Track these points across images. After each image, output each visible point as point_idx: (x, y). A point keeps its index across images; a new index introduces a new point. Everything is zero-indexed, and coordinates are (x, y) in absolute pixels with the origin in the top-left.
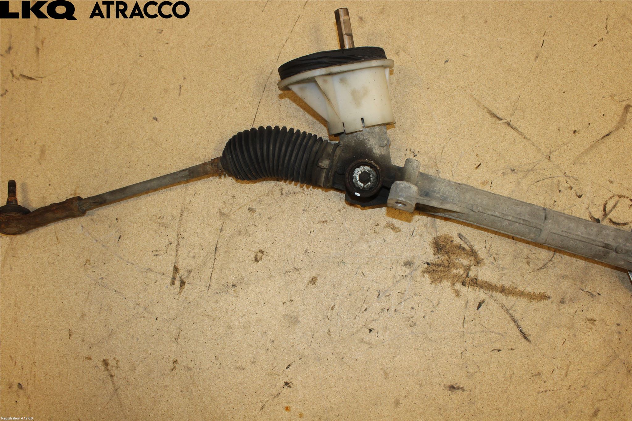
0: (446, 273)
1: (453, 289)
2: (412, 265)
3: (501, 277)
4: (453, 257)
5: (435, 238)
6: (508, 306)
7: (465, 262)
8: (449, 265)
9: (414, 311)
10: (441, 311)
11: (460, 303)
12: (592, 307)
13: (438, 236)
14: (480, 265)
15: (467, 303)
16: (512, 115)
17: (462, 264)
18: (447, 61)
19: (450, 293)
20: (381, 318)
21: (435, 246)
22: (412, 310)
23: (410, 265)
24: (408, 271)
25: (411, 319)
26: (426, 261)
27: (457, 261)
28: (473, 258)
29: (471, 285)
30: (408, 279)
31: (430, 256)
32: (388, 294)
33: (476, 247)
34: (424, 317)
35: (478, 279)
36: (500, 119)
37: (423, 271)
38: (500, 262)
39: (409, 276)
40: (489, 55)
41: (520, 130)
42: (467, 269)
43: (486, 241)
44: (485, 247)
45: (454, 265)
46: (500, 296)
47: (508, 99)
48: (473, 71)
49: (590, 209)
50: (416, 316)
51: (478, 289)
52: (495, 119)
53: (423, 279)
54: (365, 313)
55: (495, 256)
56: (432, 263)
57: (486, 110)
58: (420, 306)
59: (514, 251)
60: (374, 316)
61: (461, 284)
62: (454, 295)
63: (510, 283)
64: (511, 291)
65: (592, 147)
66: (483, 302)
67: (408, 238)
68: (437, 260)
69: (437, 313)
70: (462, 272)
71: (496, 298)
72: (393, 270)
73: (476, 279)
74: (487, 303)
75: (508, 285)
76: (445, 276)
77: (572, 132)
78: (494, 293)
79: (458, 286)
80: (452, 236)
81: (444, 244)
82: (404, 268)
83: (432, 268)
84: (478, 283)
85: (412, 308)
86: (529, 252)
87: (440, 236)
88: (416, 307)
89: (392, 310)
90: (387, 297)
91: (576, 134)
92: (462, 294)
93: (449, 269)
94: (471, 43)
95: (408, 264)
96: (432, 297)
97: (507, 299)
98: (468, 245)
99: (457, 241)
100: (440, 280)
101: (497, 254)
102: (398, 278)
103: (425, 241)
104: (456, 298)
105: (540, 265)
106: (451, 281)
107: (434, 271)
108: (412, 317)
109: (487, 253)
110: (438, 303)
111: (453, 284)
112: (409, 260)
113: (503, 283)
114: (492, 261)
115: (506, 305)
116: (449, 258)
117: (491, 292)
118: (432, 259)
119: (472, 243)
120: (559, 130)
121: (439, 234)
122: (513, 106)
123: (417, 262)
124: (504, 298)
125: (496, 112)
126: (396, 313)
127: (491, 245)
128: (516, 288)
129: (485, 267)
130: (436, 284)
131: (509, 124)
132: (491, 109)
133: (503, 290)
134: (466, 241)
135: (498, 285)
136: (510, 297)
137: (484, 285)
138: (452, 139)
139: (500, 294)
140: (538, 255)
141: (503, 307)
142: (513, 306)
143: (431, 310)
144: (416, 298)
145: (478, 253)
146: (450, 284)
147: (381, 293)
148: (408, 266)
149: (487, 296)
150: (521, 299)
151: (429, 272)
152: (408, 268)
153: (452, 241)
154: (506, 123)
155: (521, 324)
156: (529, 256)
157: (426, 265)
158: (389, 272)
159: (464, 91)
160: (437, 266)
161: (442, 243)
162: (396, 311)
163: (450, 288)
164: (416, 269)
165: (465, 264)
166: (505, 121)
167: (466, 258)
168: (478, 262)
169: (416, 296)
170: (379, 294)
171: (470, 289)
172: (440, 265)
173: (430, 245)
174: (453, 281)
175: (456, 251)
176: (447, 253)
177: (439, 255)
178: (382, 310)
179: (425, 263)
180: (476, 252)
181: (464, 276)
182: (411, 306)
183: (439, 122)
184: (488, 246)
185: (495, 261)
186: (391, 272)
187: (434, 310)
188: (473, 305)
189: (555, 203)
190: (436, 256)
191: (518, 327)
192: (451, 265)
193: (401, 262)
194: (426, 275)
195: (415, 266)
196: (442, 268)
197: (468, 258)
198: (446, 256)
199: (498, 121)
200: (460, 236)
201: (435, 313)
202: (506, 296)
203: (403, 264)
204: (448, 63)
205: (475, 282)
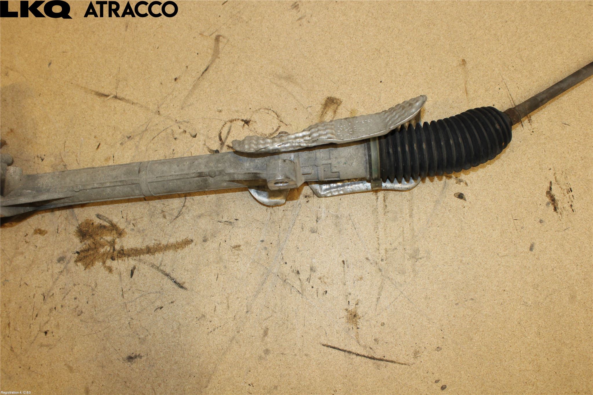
0: (95, 255)
1: (105, 267)
2: (64, 259)
3: (144, 239)
4: (98, 238)
5: (77, 227)
6: (157, 263)
7: (109, 238)
8: (96, 246)
9: (77, 301)
10: (100, 291)
11: (115, 277)
12: (234, 235)
13: (80, 223)
14: (122, 236)
15: (120, 274)
16: (117, 88)
17: (107, 241)
18: (50, 64)
19: (103, 272)
20: (52, 318)
21: (79, 234)
22: (76, 300)
23: (63, 260)
24: (63, 267)
25: (77, 309)
26: (75, 250)
27: (102, 240)
28: (114, 232)
29: (120, 257)
30: (65, 273)
31: (77, 244)
32: (52, 294)
33: (115, 220)
34: (87, 303)
35: (124, 249)
36: (107, 96)
37: (75, 261)
38: (139, 226)
39: (65, 270)
40: (85, 42)
41: (127, 98)
42: (112, 244)
43: (121, 212)
44: (123, 217)
45: (100, 245)
46: (147, 257)
47: (110, 75)
48: (75, 62)
49: (207, 144)
50: (80, 305)
51: (126, 258)
52: (102, 98)
53: (77, 268)
54: (37, 318)
55: (134, 222)
56: (81, 251)
57: (93, 93)
58: (81, 294)
59: (148, 211)
60: (46, 319)
61: (111, 260)
62: (107, 272)
63: (153, 241)
64: (156, 248)
65: (195, 87)
66: (134, 268)
67: (55, 236)
68: (84, 246)
69: (97, 295)
70: (108, 249)
71: (144, 261)
72: (50, 271)
73: (123, 250)
74: (138, 268)
75: (151, 244)
76: (95, 258)
77: (173, 81)
78: (142, 256)
79: (109, 262)
80: (91, 219)
81: (86, 229)
82: (59, 265)
83: (83, 254)
84: (125, 253)
85: (75, 299)
86: (162, 206)
87: (81, 224)
88: (78, 296)
89: (59, 306)
90: (52, 297)
91: (178, 80)
92: (114, 269)
93: (97, 251)
94: (67, 38)
95: (61, 260)
96: (90, 281)
97: (154, 258)
98: (107, 222)
99: (97, 221)
100: (92, 263)
101: (134, 220)
102: (57, 276)
103: (70, 233)
104: (110, 275)
105: (176, 214)
106: (101, 261)
107: (84, 257)
108: (77, 307)
109: (126, 222)
110: (96, 285)
111: (104, 263)
112: (61, 255)
113: (147, 244)
114: (132, 228)
115: (155, 263)
116: (95, 240)
117: (138, 257)
118: (80, 247)
119: (110, 218)
120: (161, 83)
121: (80, 222)
122: (116, 80)
123: (69, 255)
124: (152, 257)
125: (102, 91)
126: (62, 308)
127: (127, 213)
128: (160, 244)
129: (127, 236)
130: (89, 268)
131: (116, 97)
132: (97, 90)
133: (149, 251)
134: (105, 218)
135: (144, 248)
136: (157, 255)
137: (130, 253)
138: (71, 131)
139: (148, 255)
140: (171, 205)
141: (153, 266)
142: (162, 261)
143: (91, 294)
144: (76, 288)
145: (118, 225)
146: (101, 263)
147: (46, 295)
148: (62, 262)
149: (137, 262)
150: (167, 253)
151: (81, 260)
152: (62, 263)
153: (93, 224)
154: (113, 97)
155: (173, 275)
156: (164, 210)
157: (77, 255)
158: (47, 273)
159: (71, 85)
160: (86, 252)
161: (84, 229)
162: (62, 306)
163: (103, 267)
164: (69, 262)
165: (109, 240)
166: (112, 96)
167: (109, 234)
168: (120, 234)
169: (76, 286)
170: (44, 297)
171: (120, 261)
172: (88, 250)
173: (75, 235)
174: (103, 259)
175: (98, 231)
176: (91, 236)
177: (86, 241)
178: (51, 310)
179: (75, 253)
180: (115, 225)
181: (112, 251)
182: (73, 297)
183: (56, 121)
184: (125, 215)
185: (135, 226)
186: (49, 272)
187: (94, 292)
188: (126, 275)
189: (174, 151)
190: (83, 243)
191: (172, 279)
192: (97, 246)
193: (55, 260)
194: (79, 264)
195: (67, 259)
196: (91, 252)
197: (111, 233)
198: (92, 240)
199: (106, 99)
200: (98, 216)
201: (96, 295)
202: (153, 255)
203: (57, 262)
204: (52, 65)
205: (122, 254)
